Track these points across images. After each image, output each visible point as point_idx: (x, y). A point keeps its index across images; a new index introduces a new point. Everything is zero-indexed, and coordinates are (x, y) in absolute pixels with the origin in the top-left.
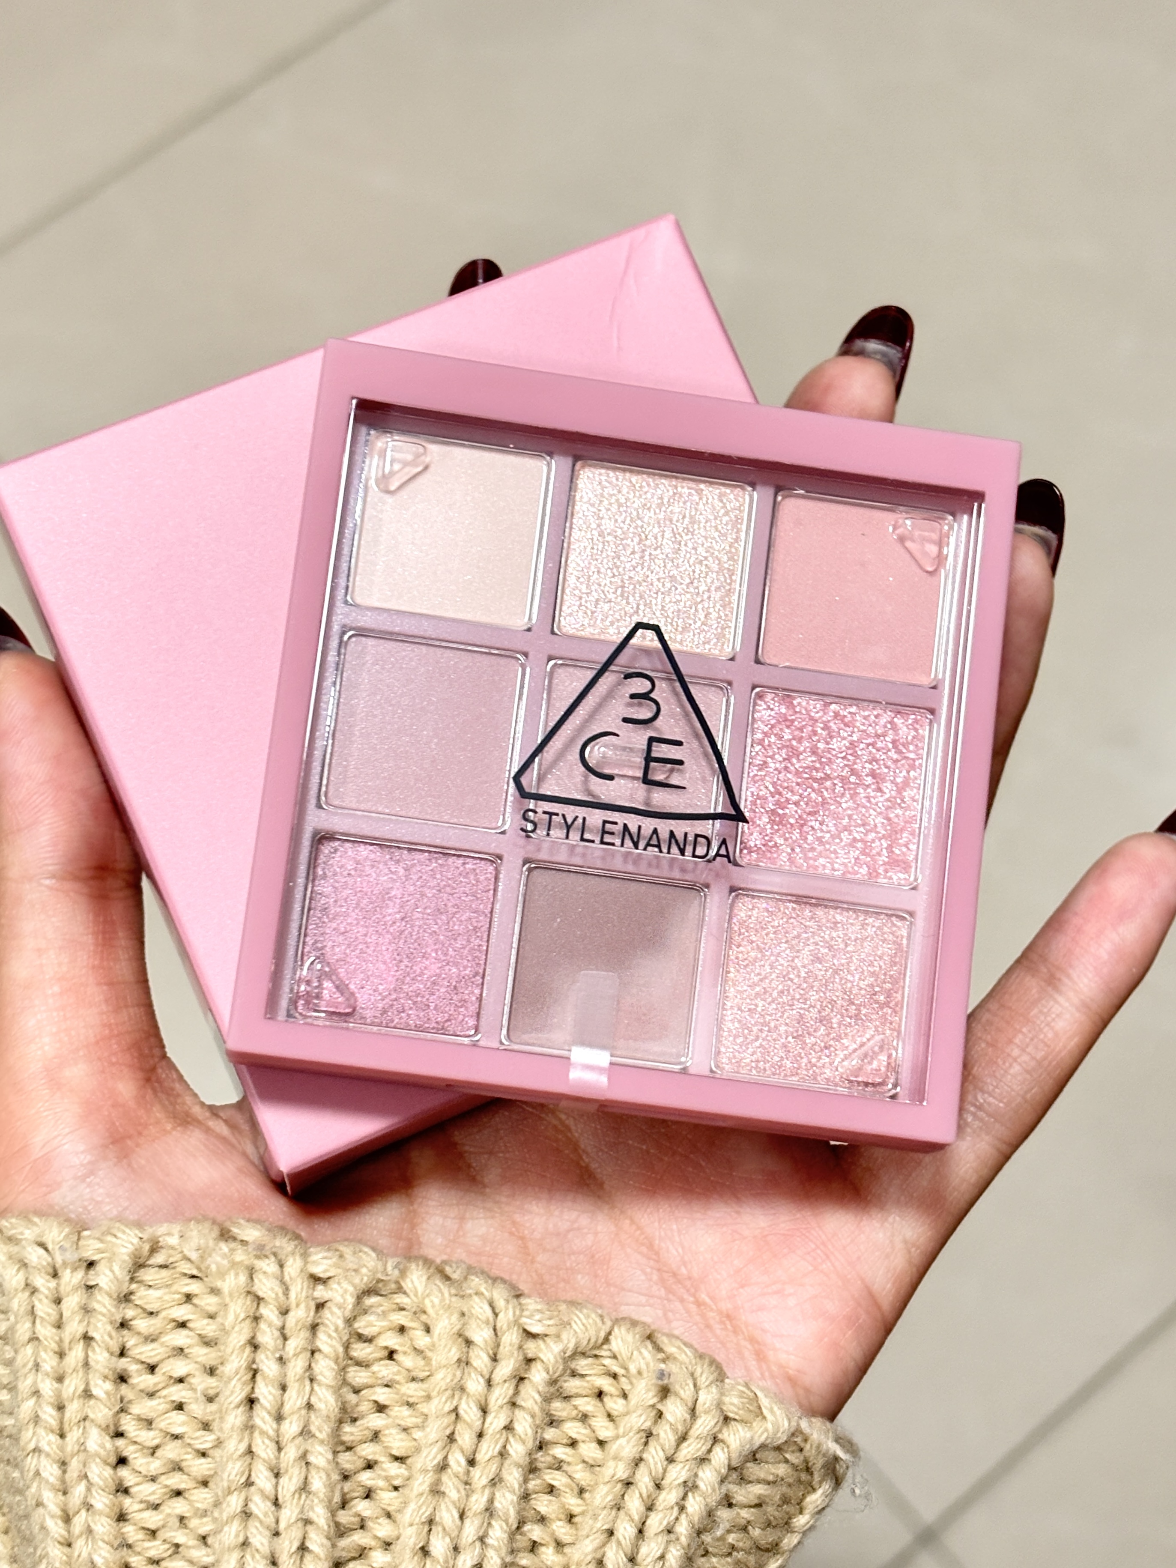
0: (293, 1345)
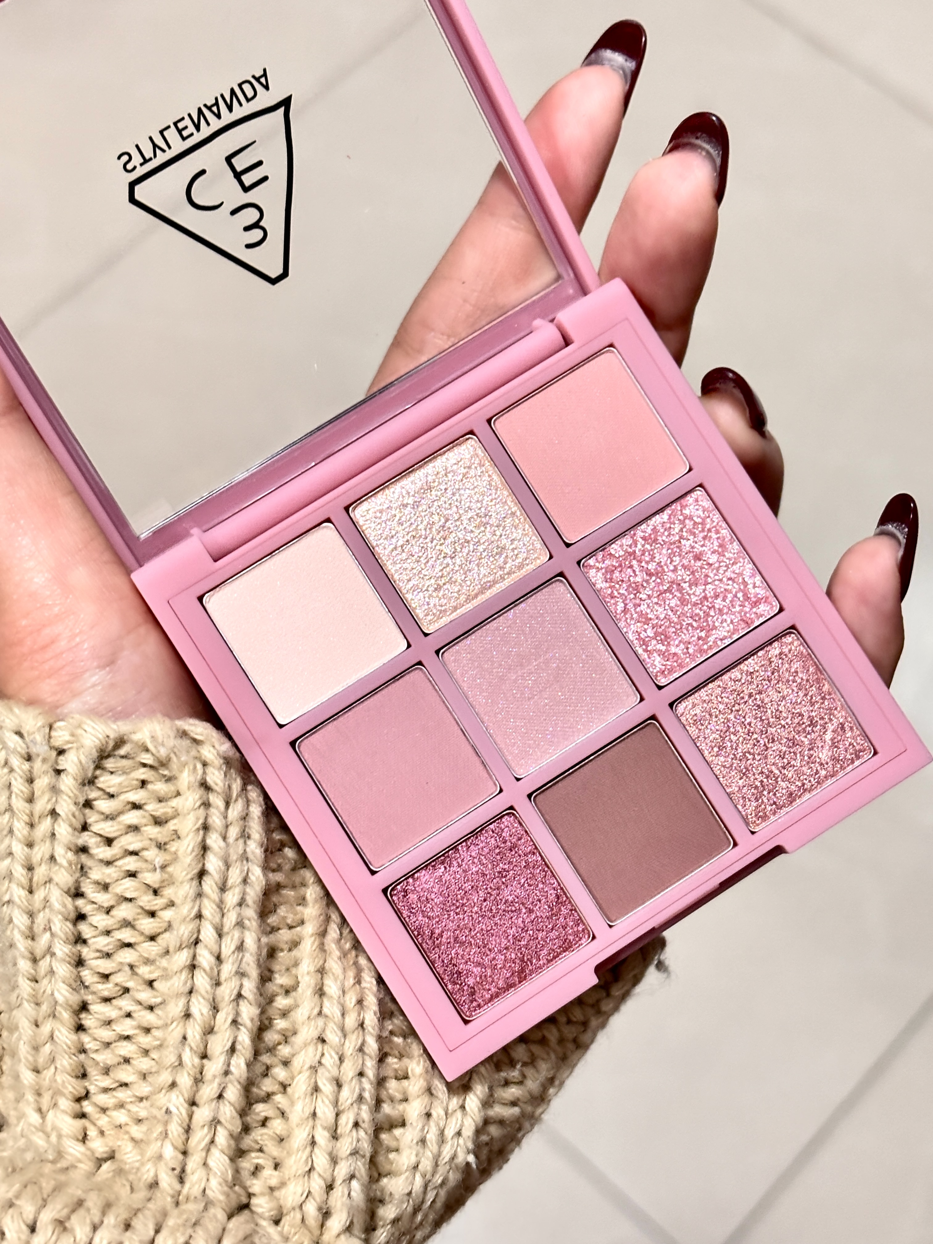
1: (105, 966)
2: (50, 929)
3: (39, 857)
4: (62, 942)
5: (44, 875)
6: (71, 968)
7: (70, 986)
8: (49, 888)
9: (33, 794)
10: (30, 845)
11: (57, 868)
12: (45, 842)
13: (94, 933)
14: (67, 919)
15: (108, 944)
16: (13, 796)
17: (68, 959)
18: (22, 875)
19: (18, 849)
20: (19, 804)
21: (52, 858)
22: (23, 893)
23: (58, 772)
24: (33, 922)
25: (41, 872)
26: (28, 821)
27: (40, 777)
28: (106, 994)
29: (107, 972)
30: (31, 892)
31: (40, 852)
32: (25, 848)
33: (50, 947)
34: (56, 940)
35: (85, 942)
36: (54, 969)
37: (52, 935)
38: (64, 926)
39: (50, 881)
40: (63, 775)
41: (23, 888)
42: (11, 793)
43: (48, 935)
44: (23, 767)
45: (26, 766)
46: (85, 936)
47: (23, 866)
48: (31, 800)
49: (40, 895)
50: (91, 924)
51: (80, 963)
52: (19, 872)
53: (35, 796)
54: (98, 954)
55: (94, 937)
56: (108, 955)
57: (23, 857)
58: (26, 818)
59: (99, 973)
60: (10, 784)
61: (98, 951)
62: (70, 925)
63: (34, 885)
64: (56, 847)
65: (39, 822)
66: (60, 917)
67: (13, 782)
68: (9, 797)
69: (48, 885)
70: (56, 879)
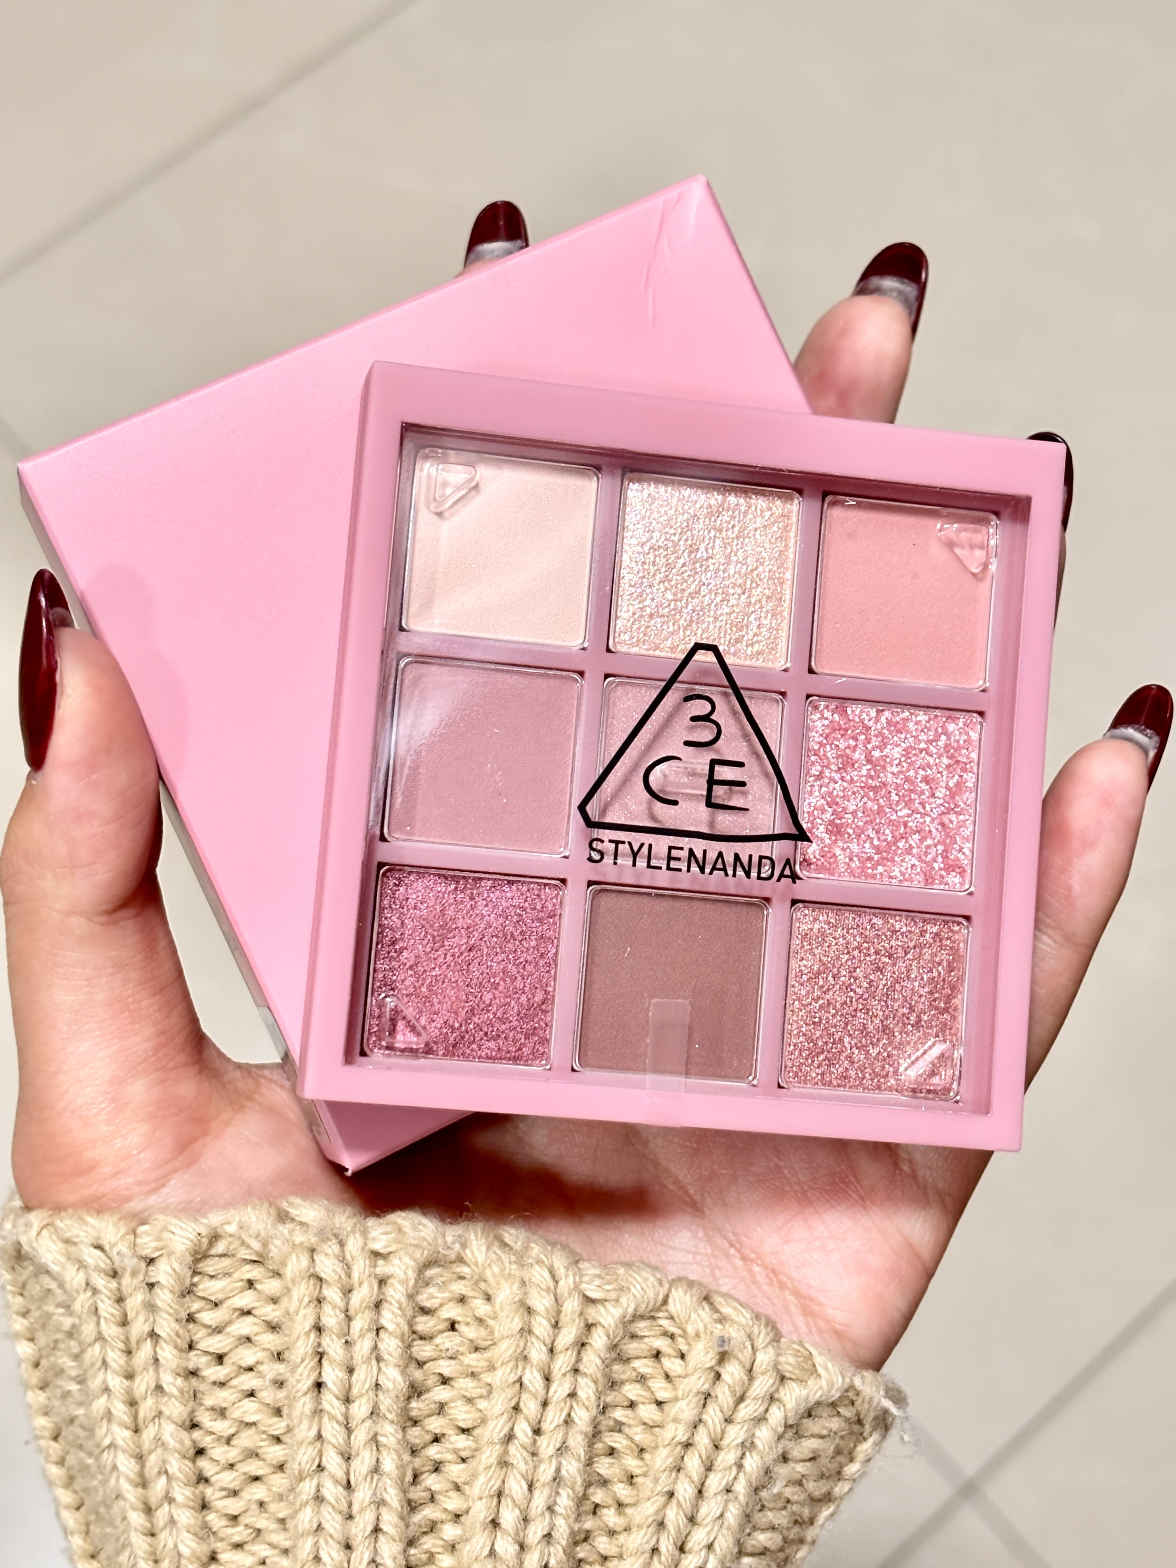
0: (358, 1325)
1: (233, 1506)
2: (166, 1472)
3: (143, 1388)
4: (181, 1485)
5: (151, 1409)
6: (196, 1514)
7: (195, 1535)
8: (160, 1424)
9: (126, 1315)
10: (130, 1376)
11: (166, 1399)
12: (148, 1370)
13: (217, 1469)
14: (185, 1457)
15: (234, 1480)
16: (102, 1321)
17: (192, 1504)
18: (125, 1413)
19: (116, 1383)
20: (111, 1330)
21: (159, 1388)
22: (127, 1434)
23: (151, 1286)
24: (143, 1466)
25: (146, 1408)
26: (124, 1348)
27: (131, 1295)
28: (237, 1539)
29: (236, 1513)
30: (136, 1431)
31: (143, 1383)
32: (124, 1381)
33: (167, 1492)
34: (174, 1483)
35: (207, 1480)
36: (176, 1517)
37: (169, 1478)
38: (183, 1466)
39: (160, 1414)
40: (157, 1290)
41: (127, 1428)
42: (99, 1318)
43: (164, 1478)
44: (110, 1285)
45: (114, 1284)
46: (207, 1474)
47: (124, 1402)
48: (124, 1323)
49: (148, 1434)
50: (211, 1459)
51: (204, 1506)
52: (120, 1410)
53: (129, 1317)
54: (224, 1493)
55: (217, 1473)
56: (235, 1493)
57: (122, 1391)
58: (121, 1345)
59: (226, 1515)
60: (96, 1308)
61: (223, 1489)
62: (190, 1464)
63: (141, 1423)
64: (162, 1375)
65: (138, 1349)
66: (177, 1455)
67: (100, 1305)
68: (98, 1323)
69: (157, 1419)
70: (167, 1412)
